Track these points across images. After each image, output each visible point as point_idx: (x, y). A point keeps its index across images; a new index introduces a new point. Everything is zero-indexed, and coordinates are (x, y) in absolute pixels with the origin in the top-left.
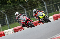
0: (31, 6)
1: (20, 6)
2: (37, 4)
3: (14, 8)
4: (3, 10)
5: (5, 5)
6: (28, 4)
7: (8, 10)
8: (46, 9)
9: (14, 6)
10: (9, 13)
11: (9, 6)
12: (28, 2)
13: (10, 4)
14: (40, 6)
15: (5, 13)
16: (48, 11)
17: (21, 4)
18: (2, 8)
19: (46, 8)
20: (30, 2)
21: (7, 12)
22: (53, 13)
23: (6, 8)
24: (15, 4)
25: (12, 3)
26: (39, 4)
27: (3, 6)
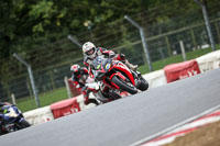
1: (70, 41)
2: (120, 34)
3: (52, 45)
4: (21, 52)
5: (27, 39)
6: (93, 35)
7: (35, 53)
8: (145, 50)
9: (53, 40)
10: (38, 62)
11: (37, 40)
12: (93, 28)
13: (41, 34)
14: (128, 39)
15: (26, 60)
16: (151, 55)
17: (73, 34)
18: (19, 48)
19: (144, 45)
21: (32, 59)
22: (164, 60)
23: (29, 46)
24: (54, 35)
25: (47, 32)
26: (124, 34)
27: (20, 40)
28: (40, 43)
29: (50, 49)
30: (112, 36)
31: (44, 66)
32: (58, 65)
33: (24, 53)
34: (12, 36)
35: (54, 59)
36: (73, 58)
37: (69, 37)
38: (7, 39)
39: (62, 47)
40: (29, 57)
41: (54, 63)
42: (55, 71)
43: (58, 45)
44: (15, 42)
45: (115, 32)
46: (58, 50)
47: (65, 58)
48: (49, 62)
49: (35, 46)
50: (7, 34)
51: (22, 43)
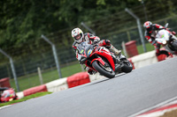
0: (152, 13)
1: (127, 13)
2: (167, 8)
3: (112, 16)
4: (87, 21)
5: (92, 11)
6: (145, 8)
7: (99, 22)
9: (113, 12)
10: (101, 29)
11: (101, 12)
12: (145, 2)
13: (104, 7)
14: (174, 12)
15: (91, 28)
17: (129, 8)
18: (86, 18)
20: (149, 3)
21: (96, 27)
23: (94, 17)
24: (115, 8)
25: (109, 5)
26: (171, 8)
27: (87, 11)
28: (102, 14)
29: (110, 19)
30: (160, 10)
31: (106, 33)
32: (117, 32)
33: (90, 22)
34: (80, 8)
35: (113, 28)
36: (128, 26)
37: (126, 10)
38: (76, 11)
39: (120, 17)
40: (93, 25)
41: (114, 30)
42: (115, 37)
43: (117, 16)
44: (83, 13)
45: (163, 6)
46: (117, 20)
47: (123, 26)
48: (110, 29)
49: (99, 17)
50: (76, 6)
51: (88, 14)
